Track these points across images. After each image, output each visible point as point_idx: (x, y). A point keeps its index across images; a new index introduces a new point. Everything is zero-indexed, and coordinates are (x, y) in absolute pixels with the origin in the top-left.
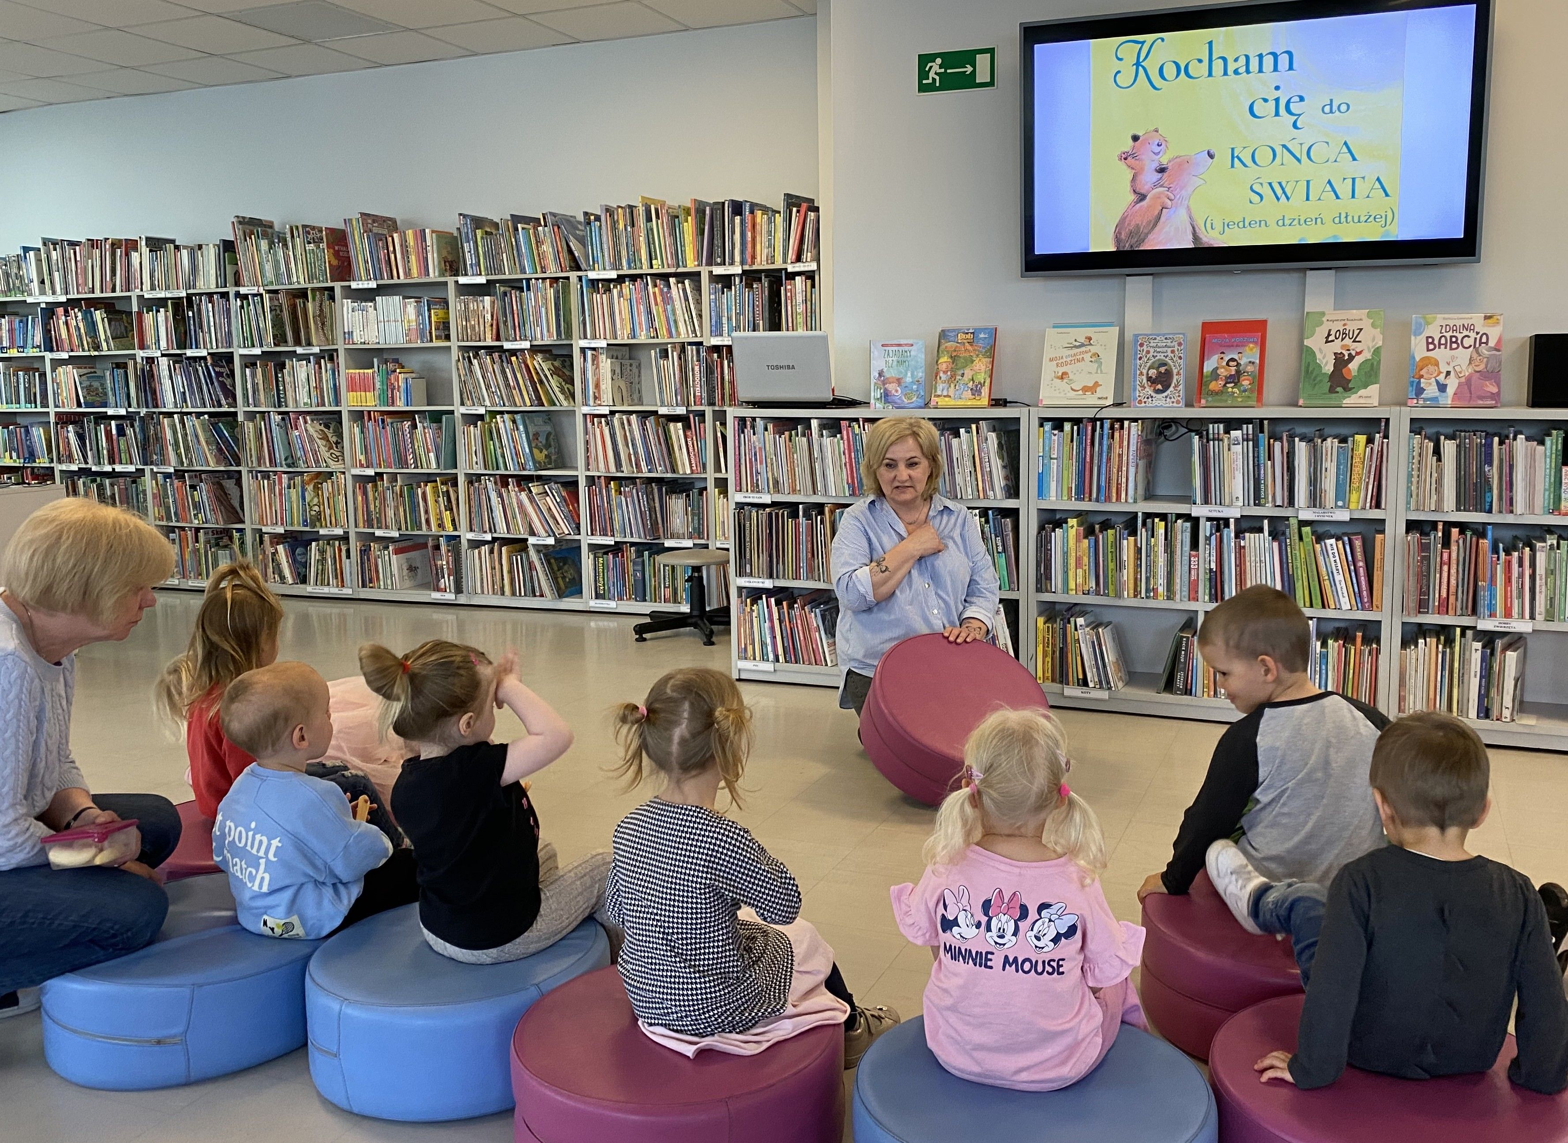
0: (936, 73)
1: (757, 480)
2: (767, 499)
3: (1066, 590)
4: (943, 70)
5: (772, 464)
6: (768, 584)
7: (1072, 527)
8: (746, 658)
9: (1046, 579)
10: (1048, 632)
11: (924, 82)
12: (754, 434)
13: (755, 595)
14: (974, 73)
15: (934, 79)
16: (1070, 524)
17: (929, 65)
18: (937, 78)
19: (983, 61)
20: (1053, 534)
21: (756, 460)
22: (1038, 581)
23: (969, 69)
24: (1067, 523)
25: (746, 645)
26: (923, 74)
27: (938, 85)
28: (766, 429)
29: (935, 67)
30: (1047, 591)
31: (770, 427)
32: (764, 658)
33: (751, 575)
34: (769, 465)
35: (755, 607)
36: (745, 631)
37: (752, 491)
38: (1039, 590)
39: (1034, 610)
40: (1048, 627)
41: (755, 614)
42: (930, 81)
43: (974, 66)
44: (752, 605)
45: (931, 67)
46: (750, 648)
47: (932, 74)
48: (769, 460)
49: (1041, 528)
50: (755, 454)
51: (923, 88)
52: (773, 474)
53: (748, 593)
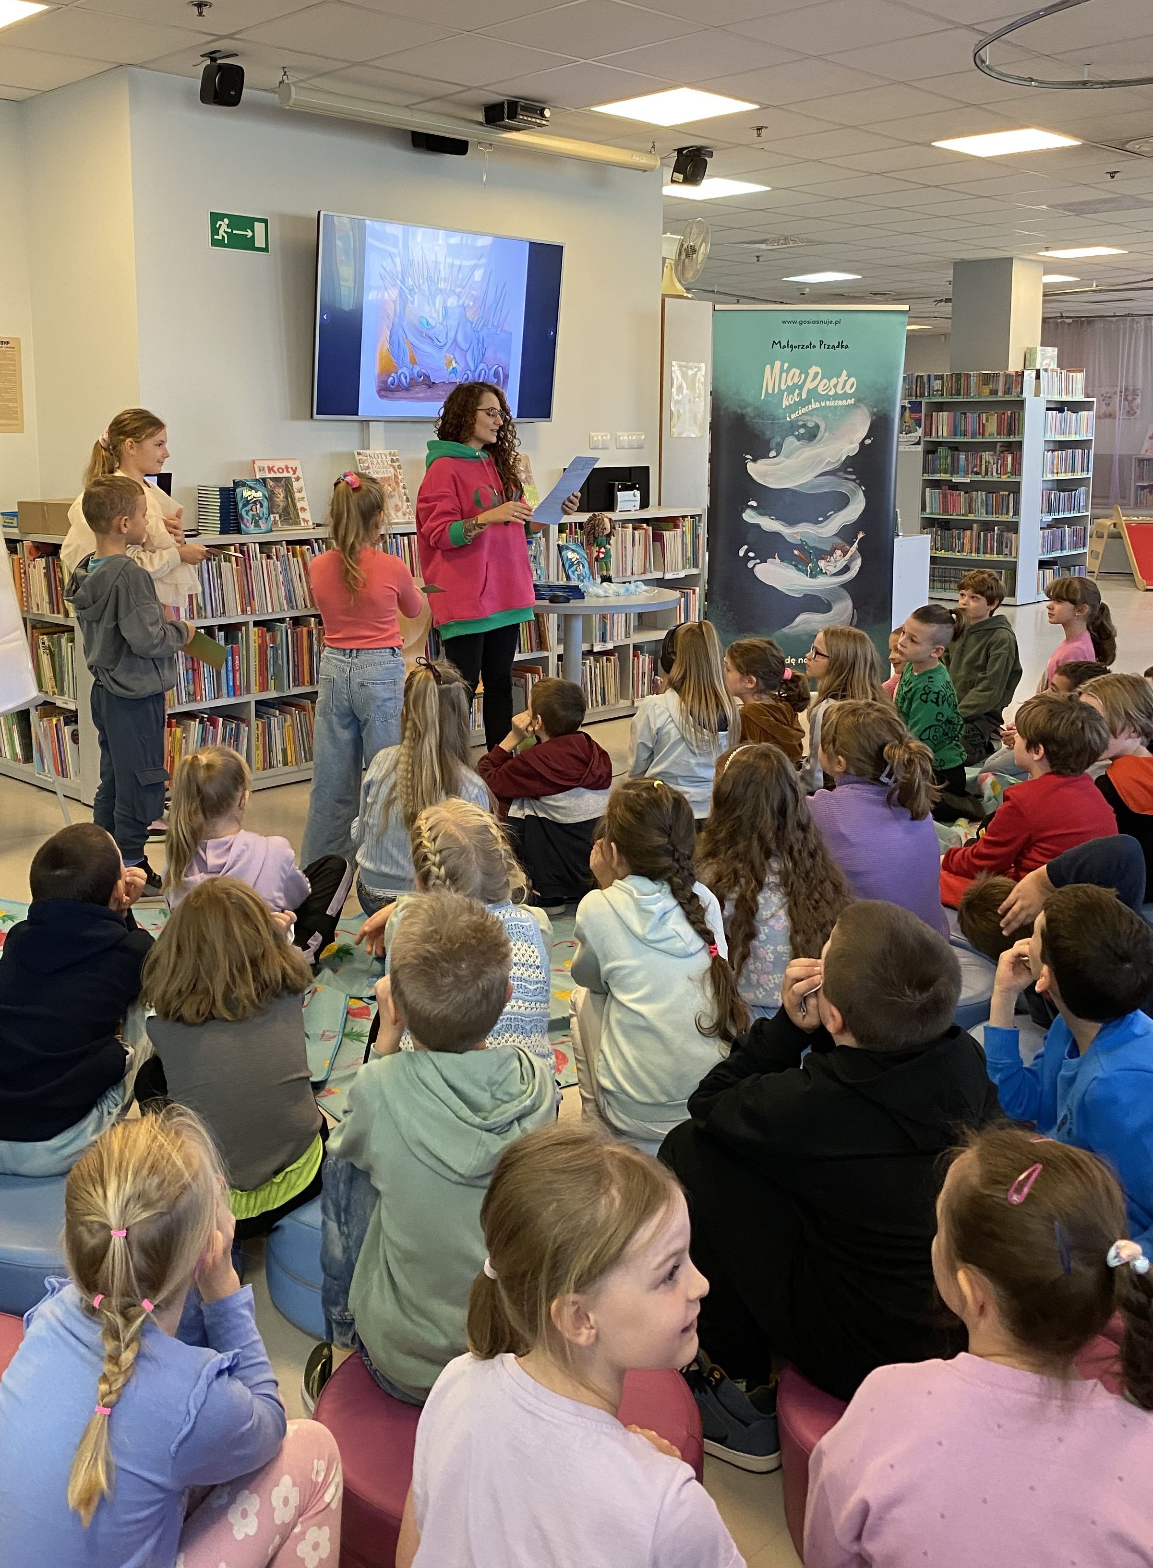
0: (225, 232)
4: (230, 230)
11: (216, 237)
14: (253, 236)
15: (223, 236)
18: (226, 236)
19: (259, 227)
23: (250, 234)
26: (215, 231)
27: (226, 242)
29: (224, 225)
42: (220, 237)
43: (253, 232)
45: (220, 225)
47: (221, 232)
51: (215, 243)
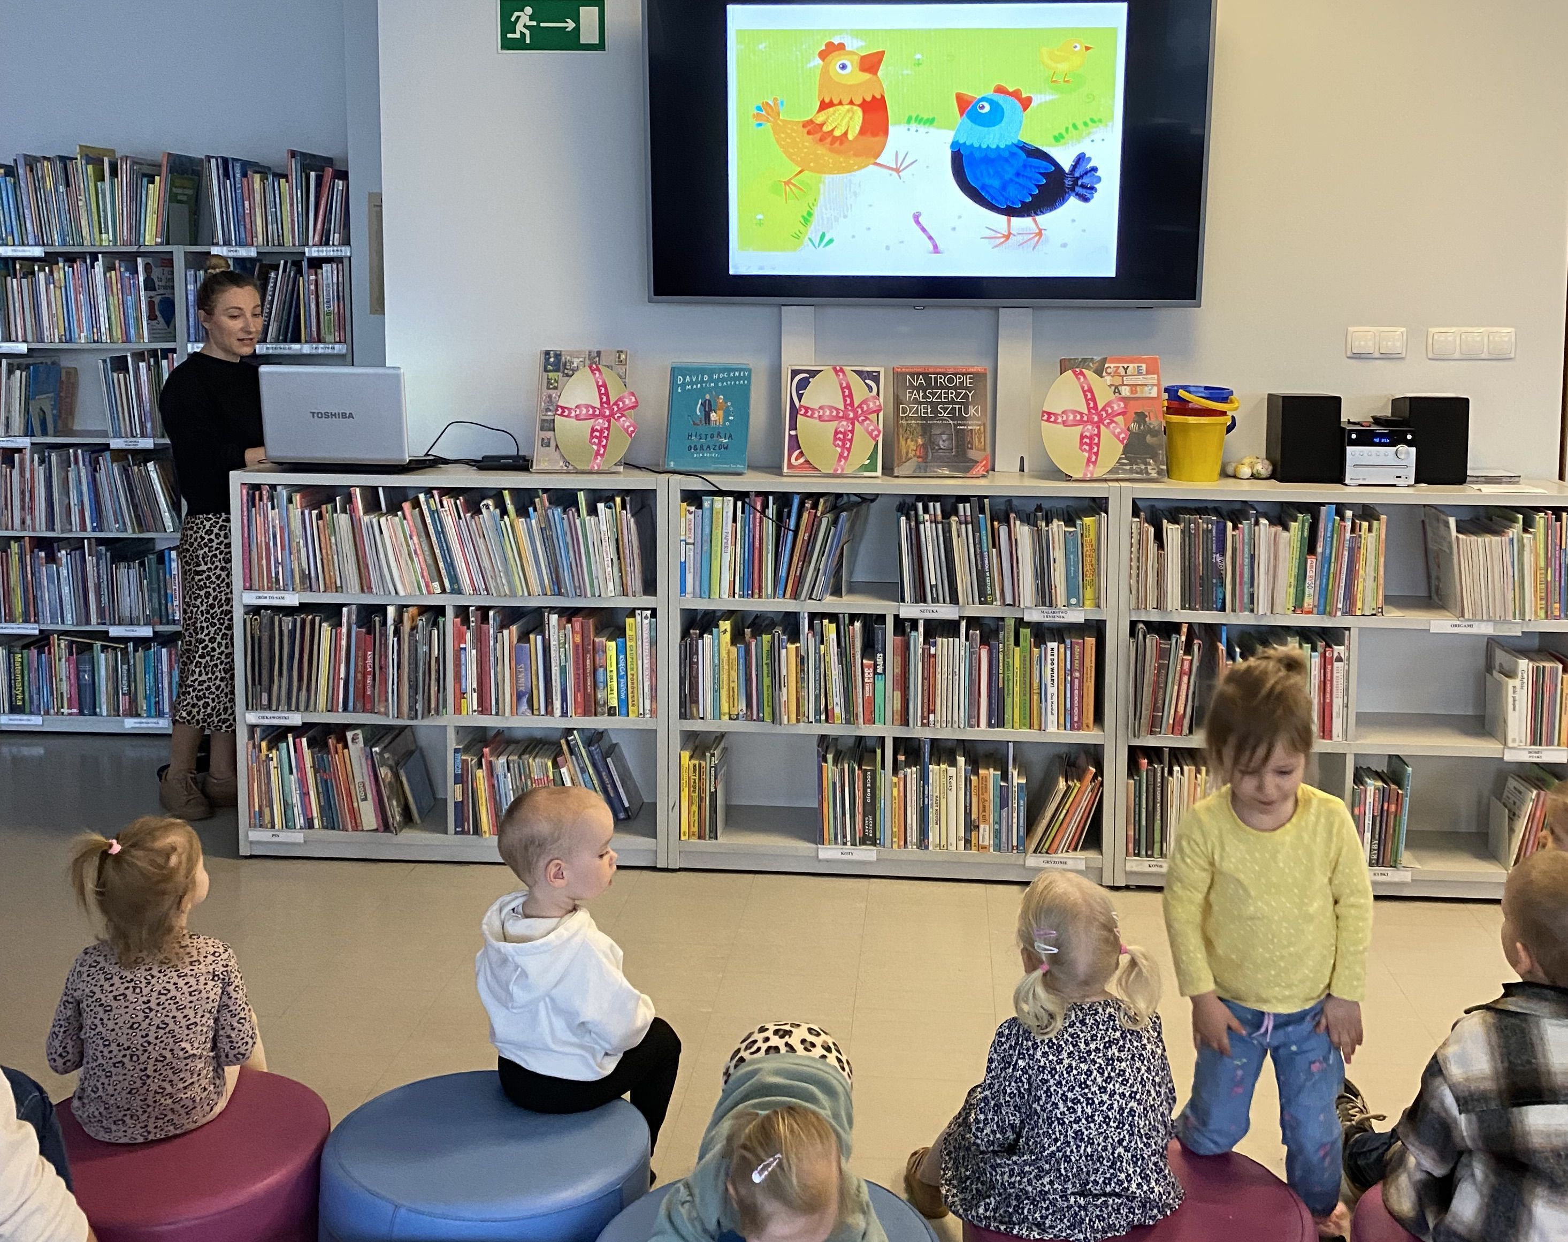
0: (525, 26)
1: (277, 573)
2: (292, 599)
3: (718, 715)
4: (534, 23)
5: (299, 551)
6: (296, 719)
7: (725, 631)
8: (261, 826)
9: (691, 702)
10: (694, 771)
11: (509, 36)
12: (273, 508)
13: (277, 735)
14: (577, 29)
15: (522, 34)
16: (722, 628)
17: (516, 14)
18: (527, 32)
19: (588, 14)
20: (700, 642)
21: (275, 544)
22: (682, 704)
23: (571, 25)
24: (717, 626)
25: (260, 807)
26: (508, 25)
27: (528, 41)
28: (290, 501)
29: (524, 18)
30: (692, 717)
31: (297, 498)
32: (288, 824)
33: (269, 707)
34: (294, 551)
35: (274, 754)
36: (259, 787)
37: (270, 589)
38: (683, 716)
39: (676, 741)
40: (695, 766)
41: (273, 764)
42: (517, 35)
43: (577, 21)
44: (270, 749)
45: (518, 17)
46: (267, 811)
47: (519, 27)
48: (294, 544)
49: (685, 634)
50: (275, 537)
51: (508, 44)
52: (300, 564)
53: (264, 731)
